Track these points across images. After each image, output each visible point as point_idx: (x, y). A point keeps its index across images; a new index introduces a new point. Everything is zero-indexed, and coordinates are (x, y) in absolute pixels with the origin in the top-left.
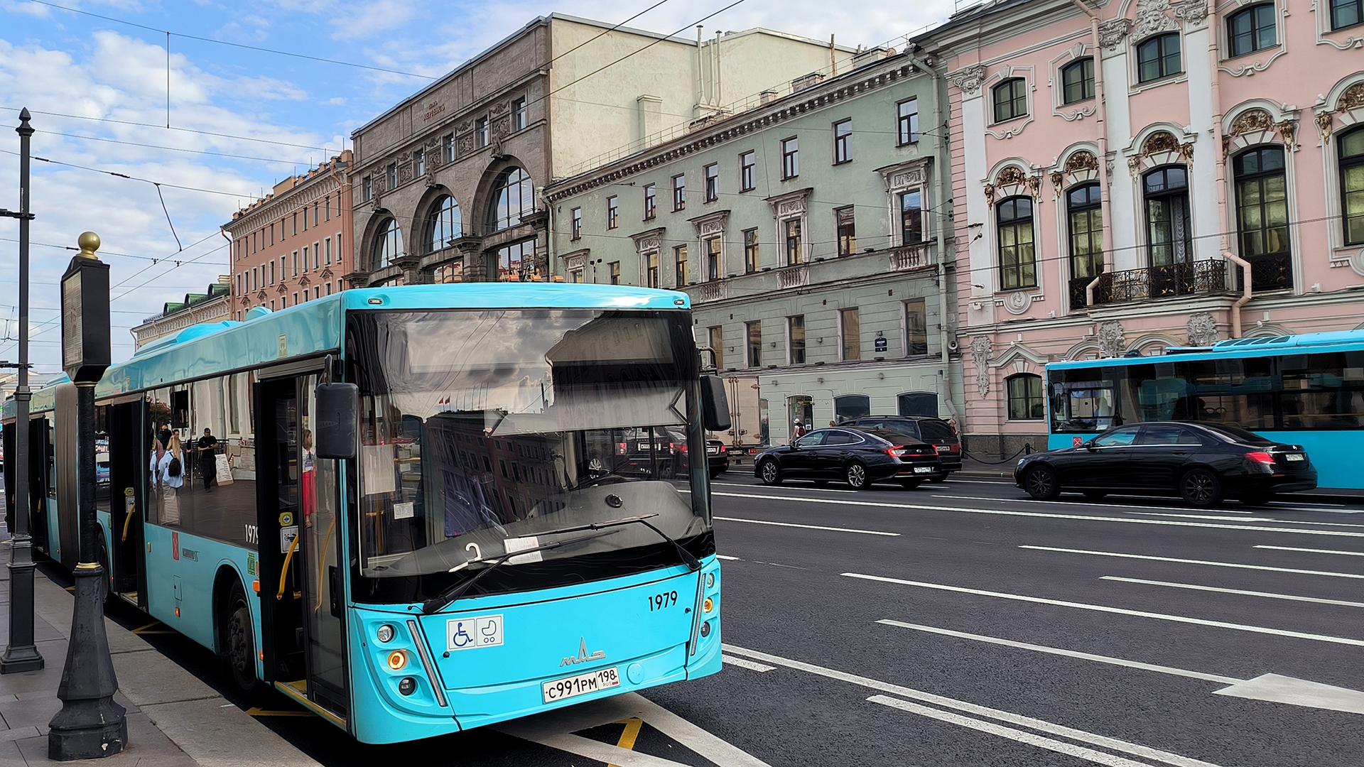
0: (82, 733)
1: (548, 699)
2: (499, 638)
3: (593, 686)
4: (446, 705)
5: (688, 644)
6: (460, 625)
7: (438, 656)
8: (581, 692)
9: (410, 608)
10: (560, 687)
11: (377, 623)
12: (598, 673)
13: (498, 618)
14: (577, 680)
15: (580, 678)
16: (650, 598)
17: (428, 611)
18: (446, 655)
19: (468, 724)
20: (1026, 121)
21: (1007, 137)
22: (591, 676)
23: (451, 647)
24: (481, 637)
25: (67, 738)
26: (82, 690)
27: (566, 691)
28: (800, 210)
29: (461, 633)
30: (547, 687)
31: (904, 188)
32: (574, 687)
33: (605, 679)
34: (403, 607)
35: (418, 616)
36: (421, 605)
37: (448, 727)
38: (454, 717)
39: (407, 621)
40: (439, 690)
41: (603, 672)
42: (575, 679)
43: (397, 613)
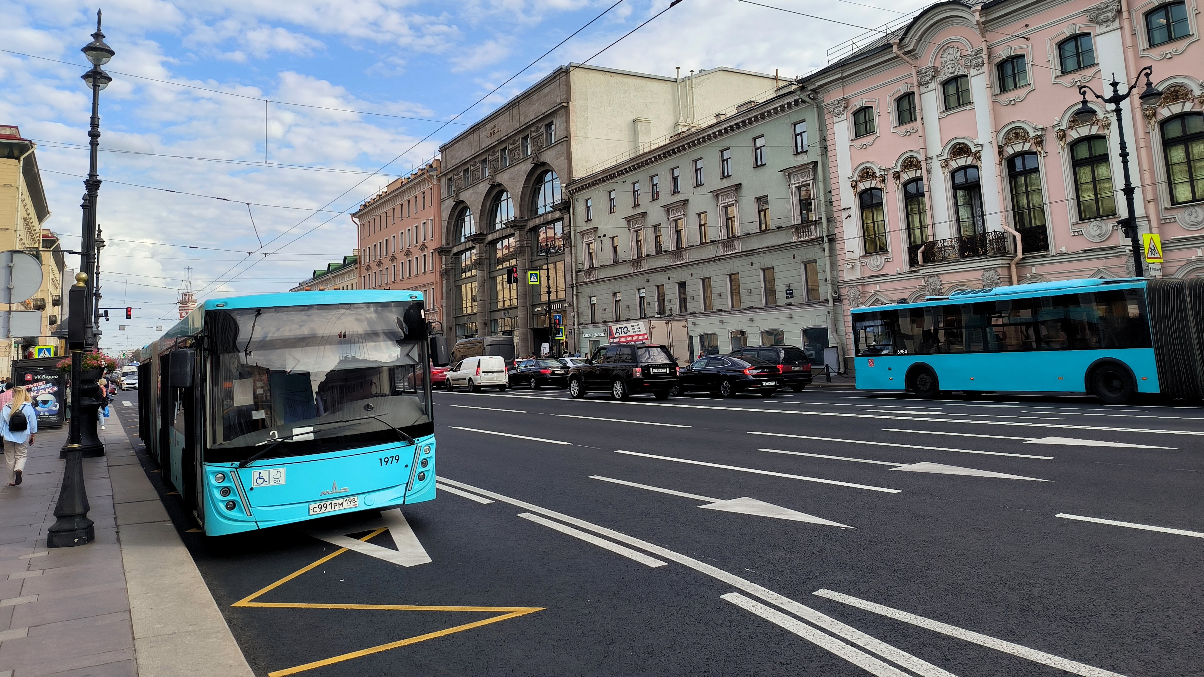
0: (64, 533)
1: (312, 513)
2: (283, 481)
3: (341, 507)
4: (251, 515)
5: (407, 484)
6: (260, 473)
7: (247, 489)
8: (333, 509)
9: (232, 465)
10: (320, 507)
11: (215, 473)
12: (345, 499)
13: (283, 470)
14: (331, 503)
15: (333, 502)
16: (381, 459)
17: (242, 466)
18: (252, 489)
19: (263, 526)
20: (874, 136)
21: (864, 147)
22: (340, 501)
23: (254, 485)
24: (272, 480)
25: (56, 536)
26: (67, 511)
27: (323, 509)
28: (733, 199)
29: (260, 478)
30: (311, 507)
31: (800, 183)
32: (329, 507)
33: (349, 503)
34: (228, 464)
35: (236, 469)
36: (238, 463)
37: (252, 527)
38: (256, 522)
39: (231, 472)
40: (248, 508)
41: (348, 499)
42: (330, 502)
43: (225, 467)
